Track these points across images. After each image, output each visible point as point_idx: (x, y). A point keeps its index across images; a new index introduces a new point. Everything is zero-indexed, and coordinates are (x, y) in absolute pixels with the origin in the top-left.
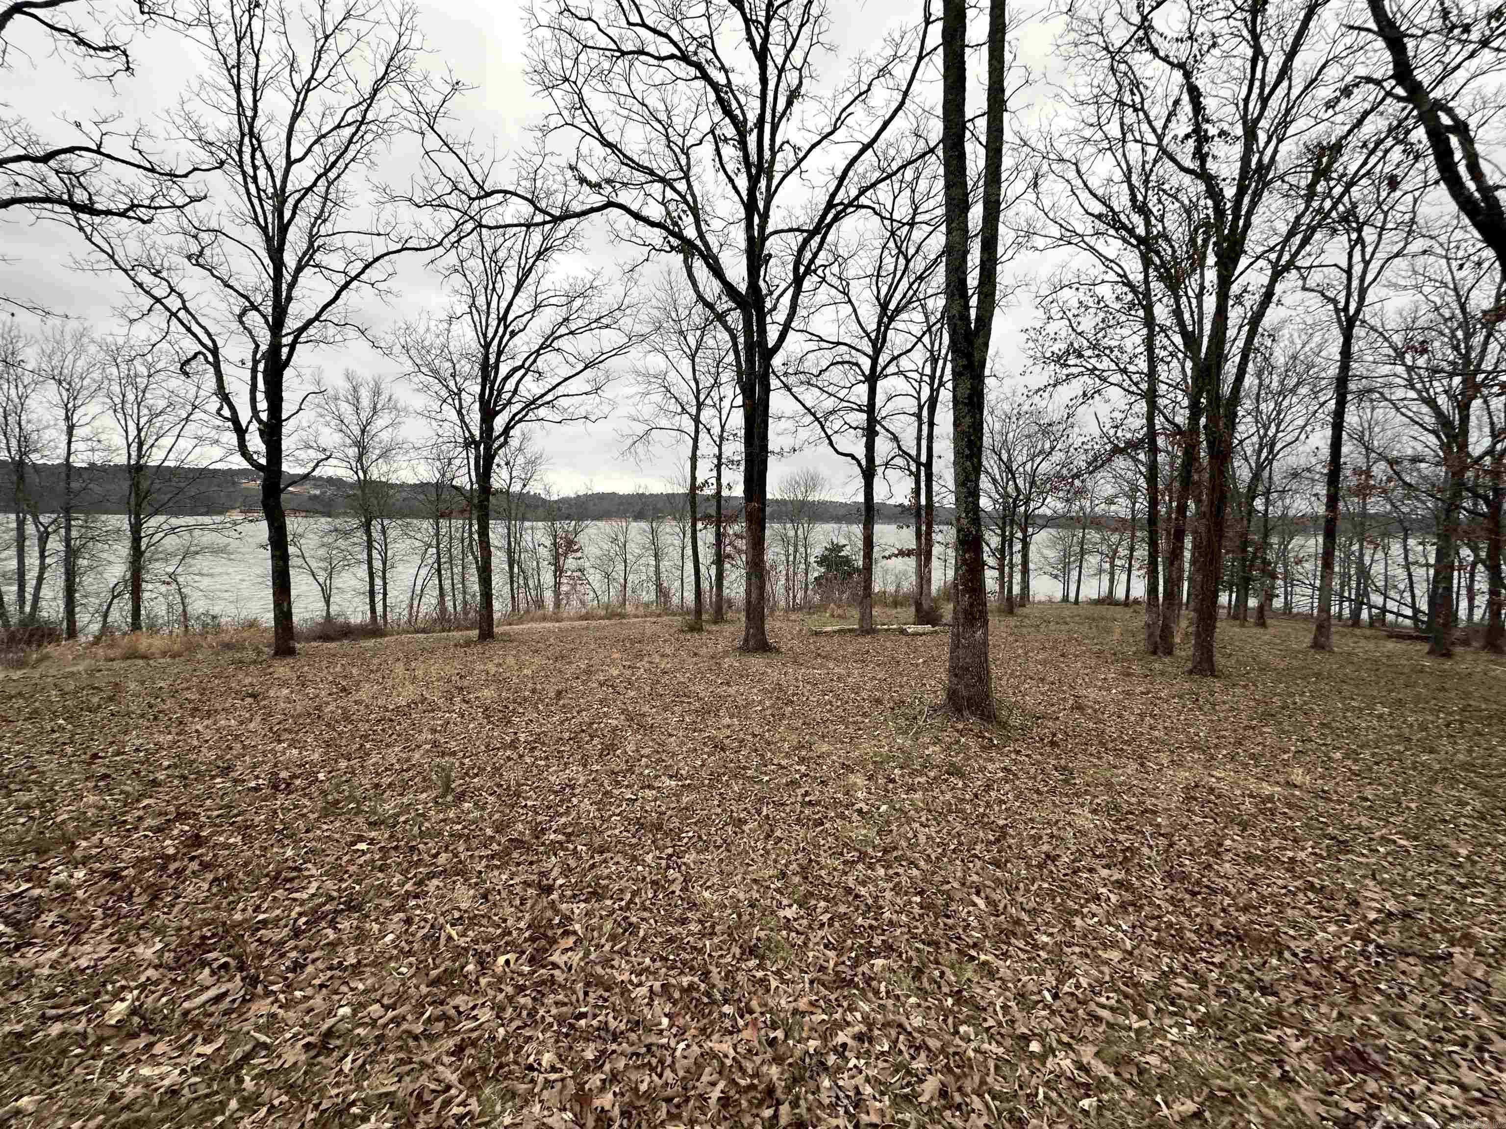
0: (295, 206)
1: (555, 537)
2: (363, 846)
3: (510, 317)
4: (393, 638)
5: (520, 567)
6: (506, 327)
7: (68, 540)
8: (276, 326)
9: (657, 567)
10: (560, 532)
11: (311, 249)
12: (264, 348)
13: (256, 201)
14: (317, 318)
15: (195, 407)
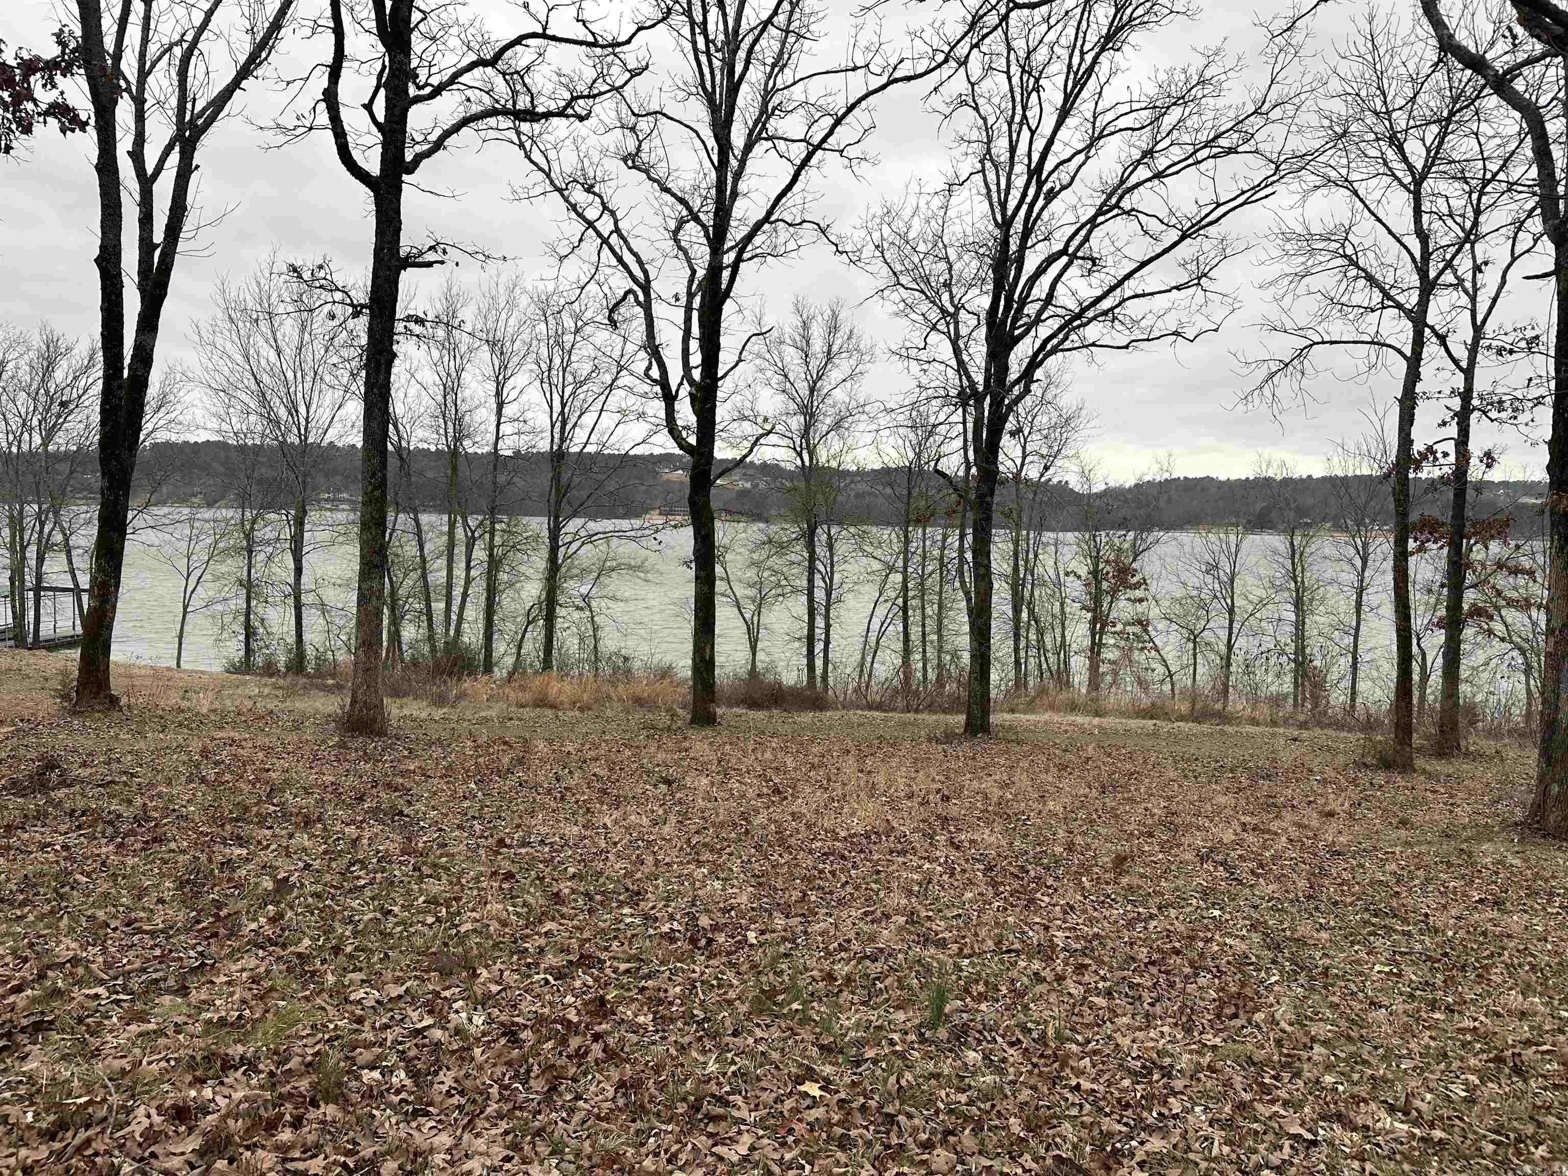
0: (750, 51)
1: (1096, 559)
2: (813, 1089)
3: (1049, 166)
4: (838, 714)
5: (1031, 612)
6: (1040, 184)
7: (491, 548)
8: (716, 241)
9: (1300, 626)
10: (1107, 553)
11: (765, 114)
12: (701, 273)
13: (703, 59)
14: (766, 219)
15: (621, 368)
